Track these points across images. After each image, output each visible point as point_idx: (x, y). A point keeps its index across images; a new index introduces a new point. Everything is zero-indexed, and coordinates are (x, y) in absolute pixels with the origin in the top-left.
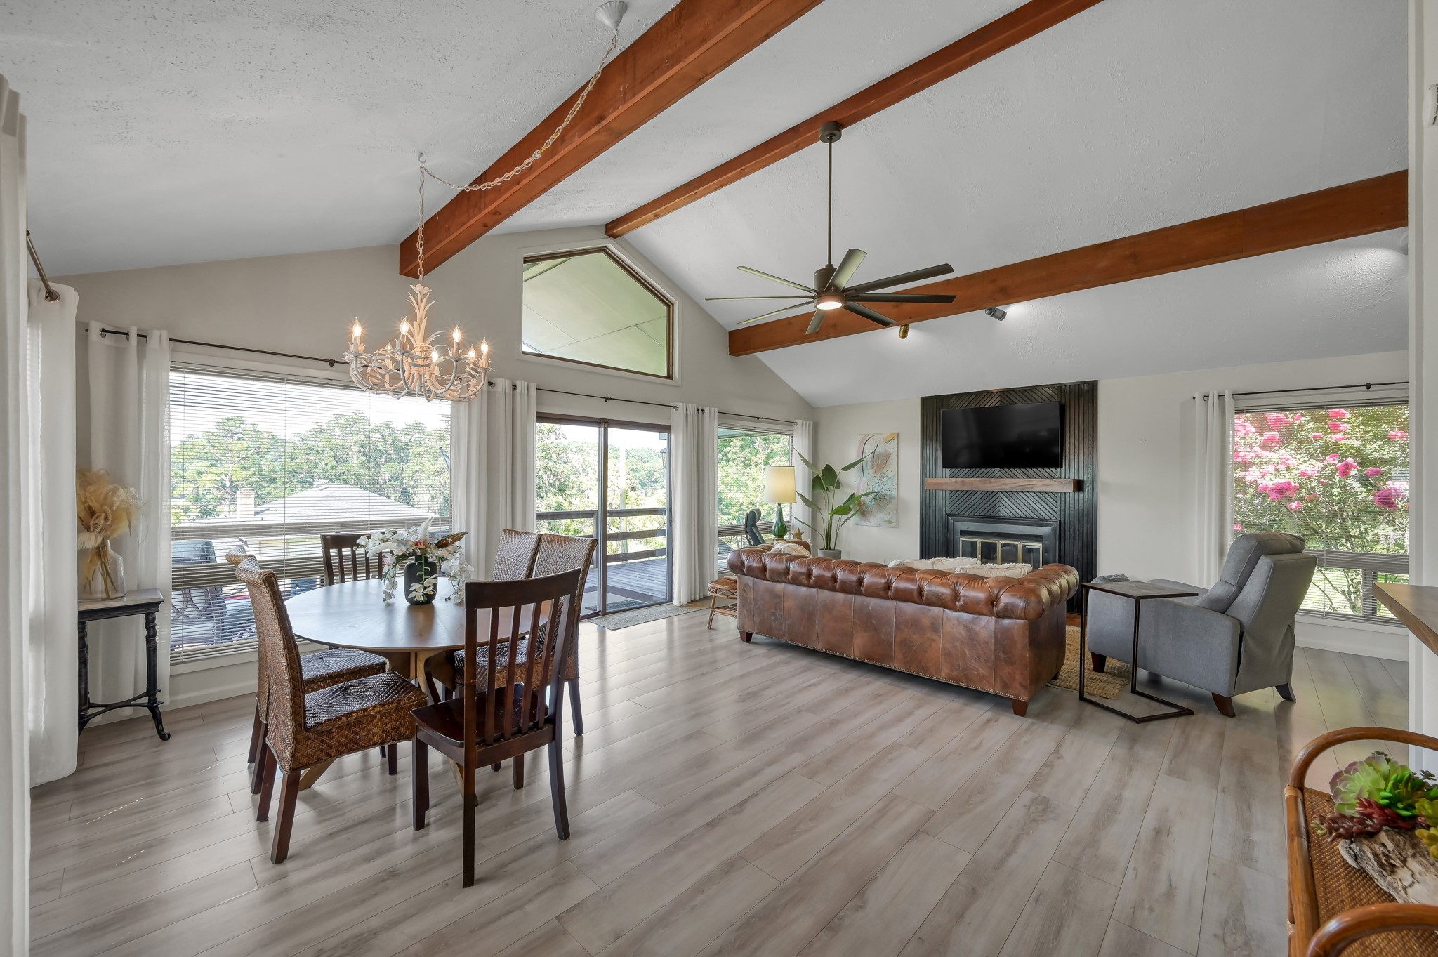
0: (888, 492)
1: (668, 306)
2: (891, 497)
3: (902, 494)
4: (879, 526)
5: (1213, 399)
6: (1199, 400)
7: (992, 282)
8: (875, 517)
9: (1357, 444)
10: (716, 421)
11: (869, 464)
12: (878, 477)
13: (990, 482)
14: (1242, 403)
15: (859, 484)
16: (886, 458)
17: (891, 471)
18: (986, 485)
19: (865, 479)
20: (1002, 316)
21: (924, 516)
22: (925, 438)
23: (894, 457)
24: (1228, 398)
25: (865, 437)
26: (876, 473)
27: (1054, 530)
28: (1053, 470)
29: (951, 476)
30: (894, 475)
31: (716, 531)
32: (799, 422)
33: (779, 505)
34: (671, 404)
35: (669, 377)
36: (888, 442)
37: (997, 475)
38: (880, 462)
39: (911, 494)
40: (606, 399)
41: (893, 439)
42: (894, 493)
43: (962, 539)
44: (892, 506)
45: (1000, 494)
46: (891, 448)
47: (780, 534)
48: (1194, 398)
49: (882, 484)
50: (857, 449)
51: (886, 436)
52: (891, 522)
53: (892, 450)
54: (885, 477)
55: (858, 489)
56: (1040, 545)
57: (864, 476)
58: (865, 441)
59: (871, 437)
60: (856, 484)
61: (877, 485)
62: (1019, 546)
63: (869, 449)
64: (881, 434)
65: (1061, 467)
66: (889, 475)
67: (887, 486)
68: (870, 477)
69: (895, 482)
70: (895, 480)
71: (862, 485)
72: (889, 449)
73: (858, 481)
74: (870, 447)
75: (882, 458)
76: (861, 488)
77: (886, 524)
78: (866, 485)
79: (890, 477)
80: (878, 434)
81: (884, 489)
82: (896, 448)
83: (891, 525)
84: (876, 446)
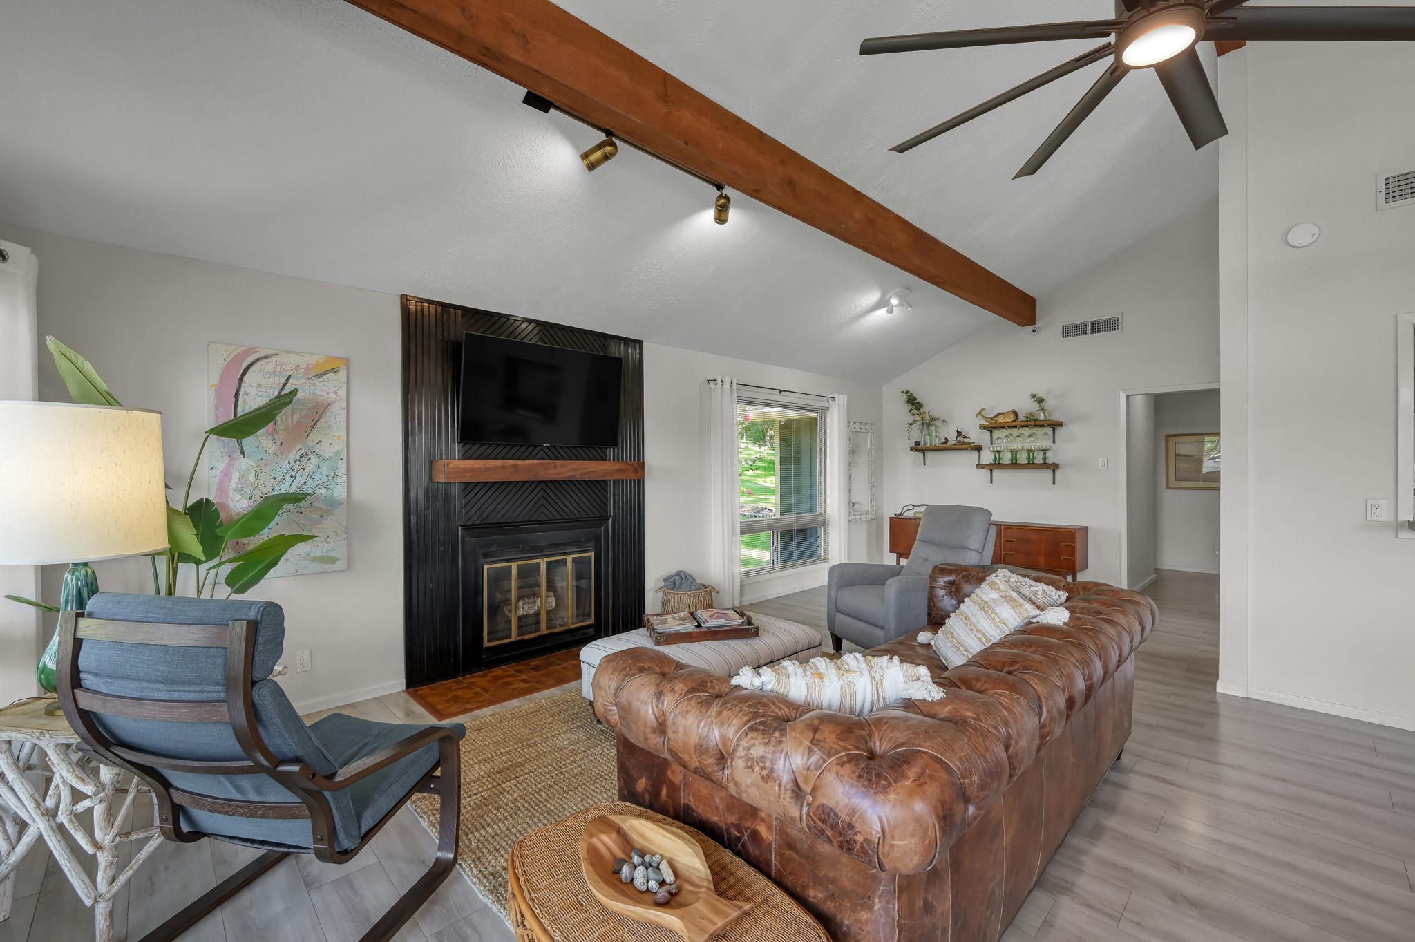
2: (332, 504)
3: (357, 494)
4: (297, 574)
12: (292, 456)
15: (227, 475)
16: (318, 412)
17: (330, 442)
19: (246, 463)
21: (414, 537)
22: (411, 378)
23: (338, 409)
26: (283, 447)
27: (606, 530)
29: (465, 456)
30: (337, 453)
36: (319, 376)
37: (538, 456)
38: (301, 421)
41: (334, 371)
42: (340, 492)
43: (486, 566)
44: (336, 523)
45: (542, 485)
46: (329, 389)
49: (305, 475)
50: (216, 381)
51: (314, 362)
52: (333, 560)
53: (332, 397)
54: (314, 460)
55: (222, 487)
56: (592, 554)
57: (243, 453)
58: (244, 365)
59: (266, 357)
60: (217, 472)
61: (288, 477)
62: (568, 560)
63: (259, 386)
64: (299, 354)
65: (615, 444)
66: (321, 453)
67: (319, 478)
68: (265, 456)
69: (342, 467)
70: (340, 462)
71: (236, 476)
72: (324, 394)
73: (221, 466)
74: (264, 381)
75: (304, 413)
76: (233, 485)
77: (317, 566)
78: (252, 477)
79: (327, 456)
80: (288, 352)
81: (310, 483)
82: (343, 393)
83: (329, 567)
84: (283, 381)
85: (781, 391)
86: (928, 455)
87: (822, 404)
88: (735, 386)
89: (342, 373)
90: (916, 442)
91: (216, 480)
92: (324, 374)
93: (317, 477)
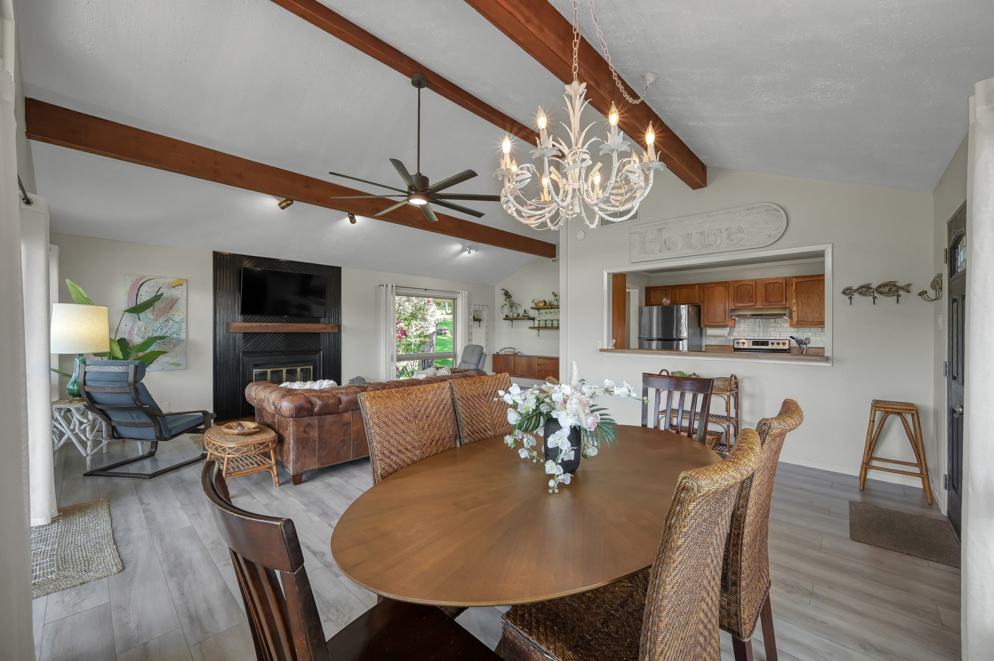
0: (175, 335)
2: (179, 341)
3: (193, 336)
4: (163, 370)
5: (389, 287)
6: (384, 287)
8: (158, 361)
12: (161, 321)
14: (399, 291)
15: (132, 328)
16: (173, 303)
17: (178, 315)
19: (140, 323)
21: (218, 356)
22: (218, 287)
23: (182, 301)
25: (138, 280)
26: (157, 317)
27: (319, 356)
29: (244, 321)
30: (182, 319)
36: (174, 287)
37: (285, 321)
38: (165, 306)
41: (181, 285)
42: (183, 336)
43: (254, 371)
44: (180, 348)
45: (284, 335)
49: (167, 329)
50: (128, 290)
51: (172, 281)
52: (179, 365)
53: (180, 296)
54: (171, 322)
55: (130, 333)
56: (312, 367)
57: (139, 319)
58: (140, 283)
59: (150, 280)
60: (128, 327)
61: (159, 329)
62: (298, 369)
63: (147, 292)
64: (165, 278)
65: (325, 316)
66: (175, 319)
67: (173, 330)
68: (149, 321)
69: (184, 325)
70: (183, 323)
71: (136, 329)
72: (176, 294)
73: (130, 325)
74: (149, 290)
75: (167, 302)
76: (135, 332)
77: (172, 367)
78: (143, 329)
79: (177, 320)
80: (160, 277)
81: (169, 332)
82: (185, 294)
83: (178, 368)
84: (157, 290)
85: (426, 290)
86: (514, 321)
87: (454, 296)
88: (394, 288)
89: (185, 286)
90: (506, 315)
91: (128, 330)
92: (176, 286)
93: (173, 329)
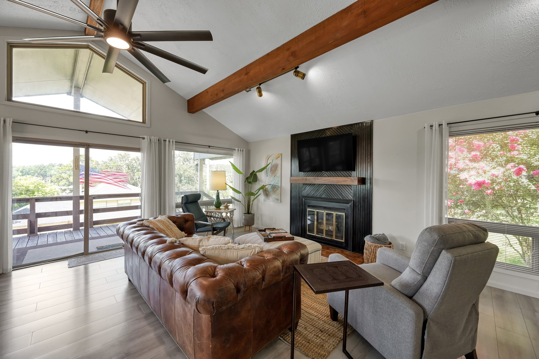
0: (277, 184)
1: (143, 84)
2: (278, 187)
3: (283, 185)
4: (273, 201)
5: (436, 127)
6: (427, 128)
7: (288, 49)
8: (272, 197)
9: (525, 157)
10: (174, 146)
11: (270, 170)
12: (273, 176)
13: (318, 179)
14: (453, 129)
15: (266, 180)
16: (276, 166)
17: (278, 173)
18: (316, 181)
19: (268, 178)
20: (303, 76)
21: (292, 197)
22: (292, 156)
23: (279, 166)
24: (445, 126)
25: (267, 157)
26: (272, 174)
27: (351, 206)
28: (350, 172)
30: (280, 175)
31: (174, 205)
32: (237, 149)
33: (218, 191)
34: (141, 137)
35: (144, 122)
36: (277, 159)
37: (324, 175)
38: (274, 169)
39: (286, 186)
40: (87, 132)
41: (279, 157)
42: (280, 185)
43: (308, 209)
44: (279, 191)
45: (325, 185)
46: (278, 161)
47: (218, 206)
48: (425, 127)
49: (275, 180)
50: (265, 163)
51: (276, 156)
53: (279, 163)
54: (276, 177)
55: (265, 182)
56: (344, 214)
57: (267, 176)
58: (268, 159)
59: (270, 156)
60: (264, 180)
61: (272, 181)
62: (334, 214)
64: (274, 154)
65: (354, 171)
68: (270, 176)
69: (280, 179)
74: (270, 161)
77: (276, 200)
78: (268, 181)
79: (278, 176)
81: (276, 182)
82: (281, 161)
83: (278, 201)
84: (272, 161)
